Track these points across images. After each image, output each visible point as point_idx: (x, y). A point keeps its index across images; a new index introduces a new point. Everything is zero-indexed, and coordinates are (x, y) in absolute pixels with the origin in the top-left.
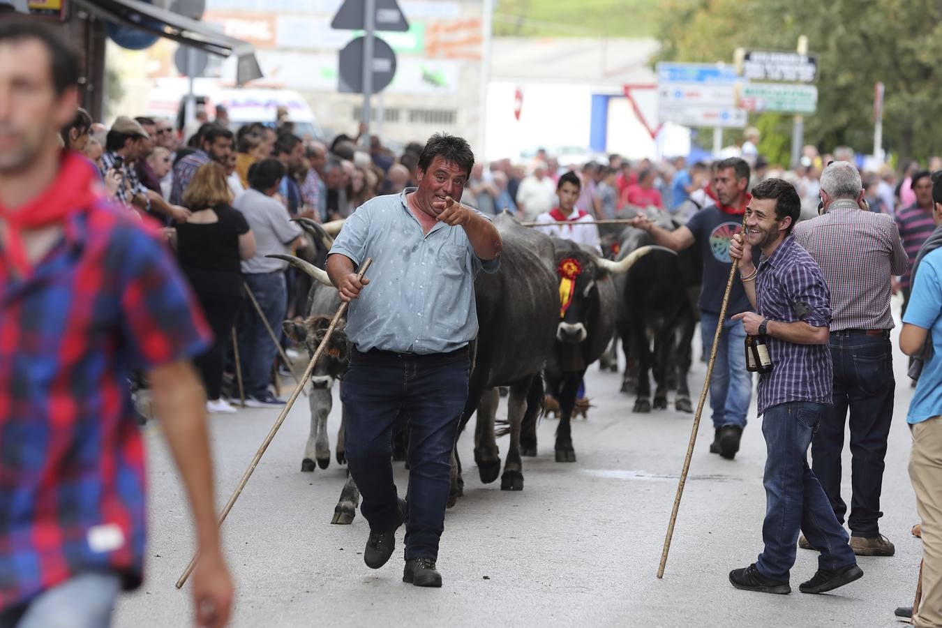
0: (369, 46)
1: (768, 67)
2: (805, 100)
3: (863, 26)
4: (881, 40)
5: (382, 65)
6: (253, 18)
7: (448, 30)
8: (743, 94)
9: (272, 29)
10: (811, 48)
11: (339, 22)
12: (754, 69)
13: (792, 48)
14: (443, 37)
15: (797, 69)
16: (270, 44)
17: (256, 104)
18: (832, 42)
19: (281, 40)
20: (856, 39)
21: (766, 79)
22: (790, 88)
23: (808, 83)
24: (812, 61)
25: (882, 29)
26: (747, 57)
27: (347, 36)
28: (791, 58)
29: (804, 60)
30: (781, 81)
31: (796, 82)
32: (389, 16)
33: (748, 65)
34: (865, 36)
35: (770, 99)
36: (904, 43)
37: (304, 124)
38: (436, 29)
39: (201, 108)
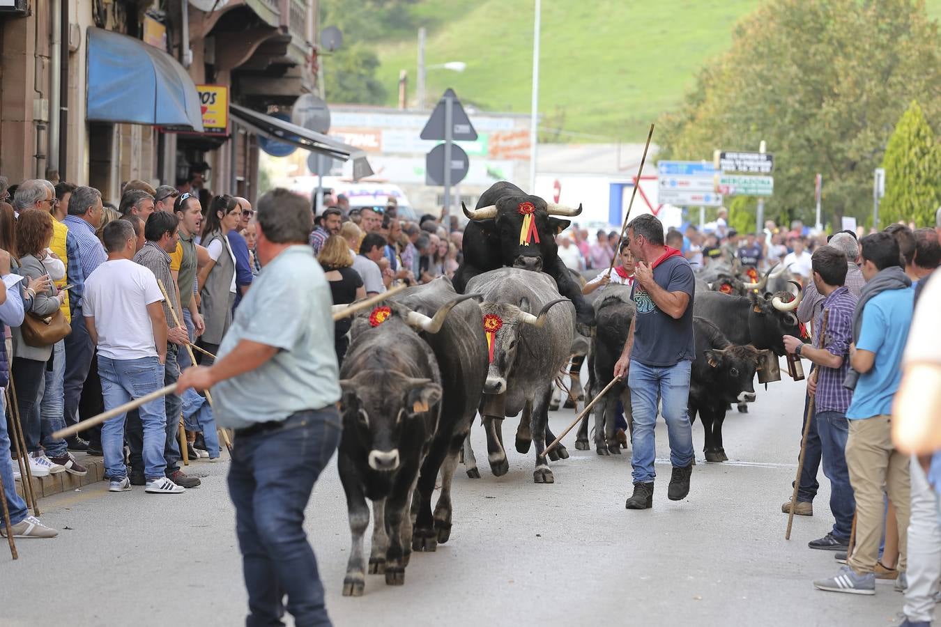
0: (448, 151)
1: (738, 163)
2: (765, 186)
3: (807, 132)
4: (820, 142)
5: (458, 164)
6: (364, 133)
7: (505, 139)
8: (720, 183)
9: (378, 140)
10: (768, 149)
11: (425, 135)
12: (728, 164)
13: (754, 149)
14: (501, 143)
15: (758, 164)
16: (377, 151)
17: (368, 194)
18: (785, 144)
19: (384, 148)
20: (803, 141)
21: (737, 171)
22: (754, 178)
23: (767, 174)
24: (769, 158)
25: (820, 135)
26: (723, 156)
27: (433, 144)
28: (756, 157)
29: (764, 157)
30: (748, 173)
31: (759, 173)
32: (463, 129)
33: (723, 161)
34: (808, 140)
35: (739, 185)
36: (836, 145)
37: (403, 208)
38: (497, 138)
39: (328, 196)
